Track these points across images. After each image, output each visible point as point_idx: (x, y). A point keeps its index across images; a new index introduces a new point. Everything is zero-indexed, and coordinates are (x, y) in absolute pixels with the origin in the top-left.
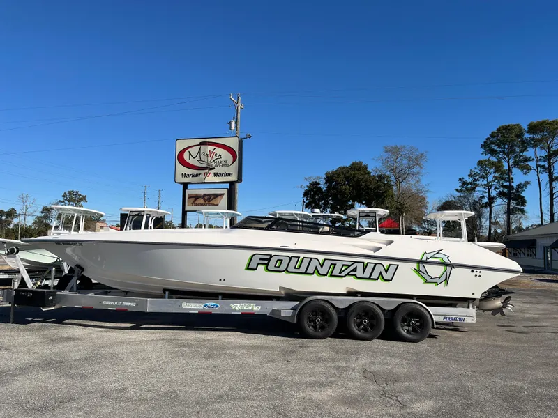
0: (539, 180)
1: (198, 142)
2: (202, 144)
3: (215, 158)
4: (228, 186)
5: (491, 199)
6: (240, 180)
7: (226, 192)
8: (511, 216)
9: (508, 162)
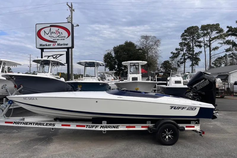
0: (205, 51)
1: (49, 25)
2: (51, 26)
3: (59, 34)
4: (66, 50)
5: (185, 59)
6: (73, 47)
7: (65, 53)
8: (193, 66)
9: (192, 43)
